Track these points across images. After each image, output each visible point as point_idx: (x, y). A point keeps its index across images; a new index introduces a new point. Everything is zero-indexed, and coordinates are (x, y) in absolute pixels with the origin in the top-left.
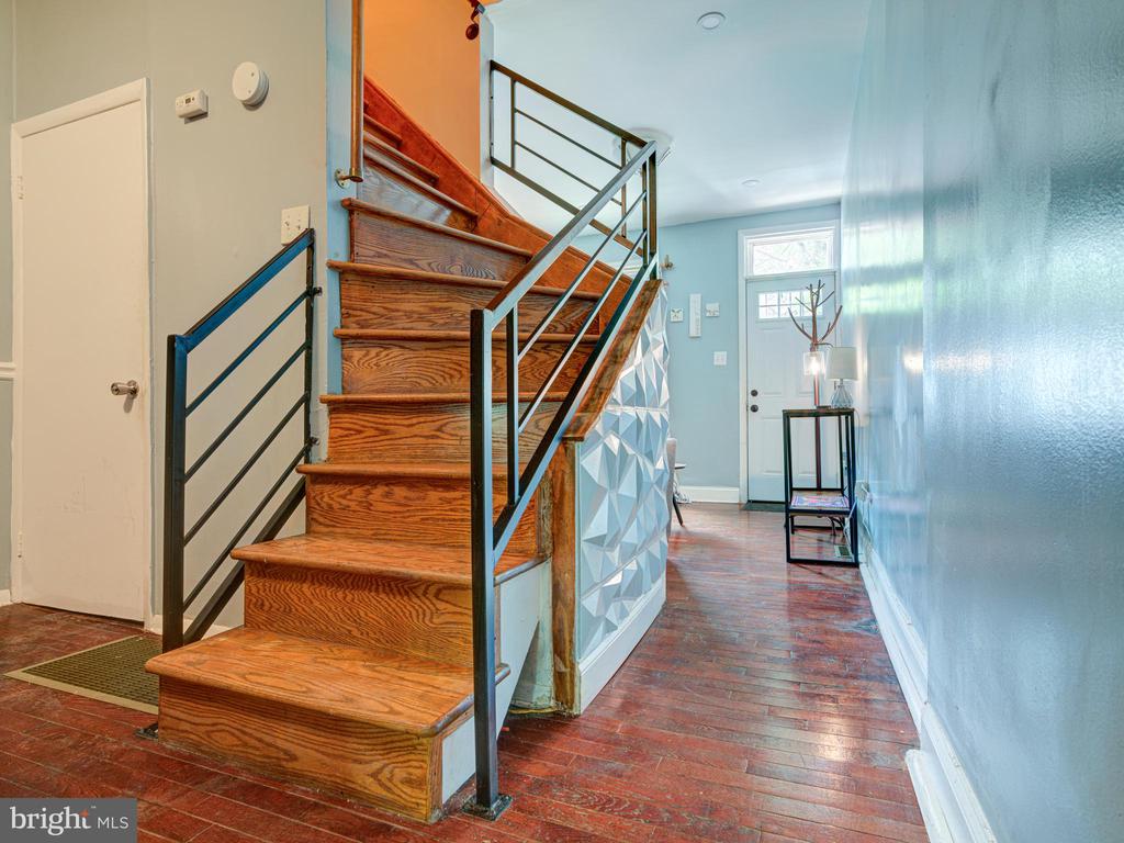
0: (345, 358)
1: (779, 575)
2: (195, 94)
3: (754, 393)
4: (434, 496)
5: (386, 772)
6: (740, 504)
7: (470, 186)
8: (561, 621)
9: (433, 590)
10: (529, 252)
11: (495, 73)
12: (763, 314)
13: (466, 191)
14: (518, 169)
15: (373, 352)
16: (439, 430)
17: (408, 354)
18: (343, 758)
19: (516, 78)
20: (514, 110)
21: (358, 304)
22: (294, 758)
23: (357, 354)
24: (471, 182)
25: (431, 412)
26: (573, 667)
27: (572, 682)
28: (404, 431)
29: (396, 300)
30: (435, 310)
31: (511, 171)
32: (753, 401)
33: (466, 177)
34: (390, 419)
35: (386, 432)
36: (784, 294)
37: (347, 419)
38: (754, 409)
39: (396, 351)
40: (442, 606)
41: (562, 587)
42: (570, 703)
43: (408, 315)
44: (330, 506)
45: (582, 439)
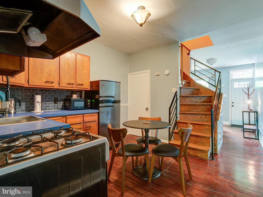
0: (180, 107)
1: (243, 140)
2: (159, 73)
3: (233, 103)
4: (197, 126)
5: (202, 155)
6: (230, 125)
7: (189, 78)
8: (215, 142)
9: (202, 137)
10: (199, 88)
11: (191, 59)
12: (235, 87)
13: (188, 78)
14: (196, 74)
15: (184, 106)
16: (194, 117)
17: (188, 106)
18: (196, 153)
19: (195, 60)
20: (195, 65)
21: (182, 100)
22: (189, 153)
23: (182, 107)
24: (189, 77)
25: (193, 115)
26: (217, 148)
27: (217, 150)
28: (189, 117)
29: (186, 99)
30: (190, 100)
31: (195, 75)
32: (232, 104)
33: (188, 76)
34: (188, 115)
35: (187, 117)
36: (240, 83)
37: (182, 115)
38: (233, 106)
39: (187, 106)
40: (203, 139)
41: (215, 138)
42: (217, 152)
43: (187, 101)
44: (181, 126)
45: (218, 121)
